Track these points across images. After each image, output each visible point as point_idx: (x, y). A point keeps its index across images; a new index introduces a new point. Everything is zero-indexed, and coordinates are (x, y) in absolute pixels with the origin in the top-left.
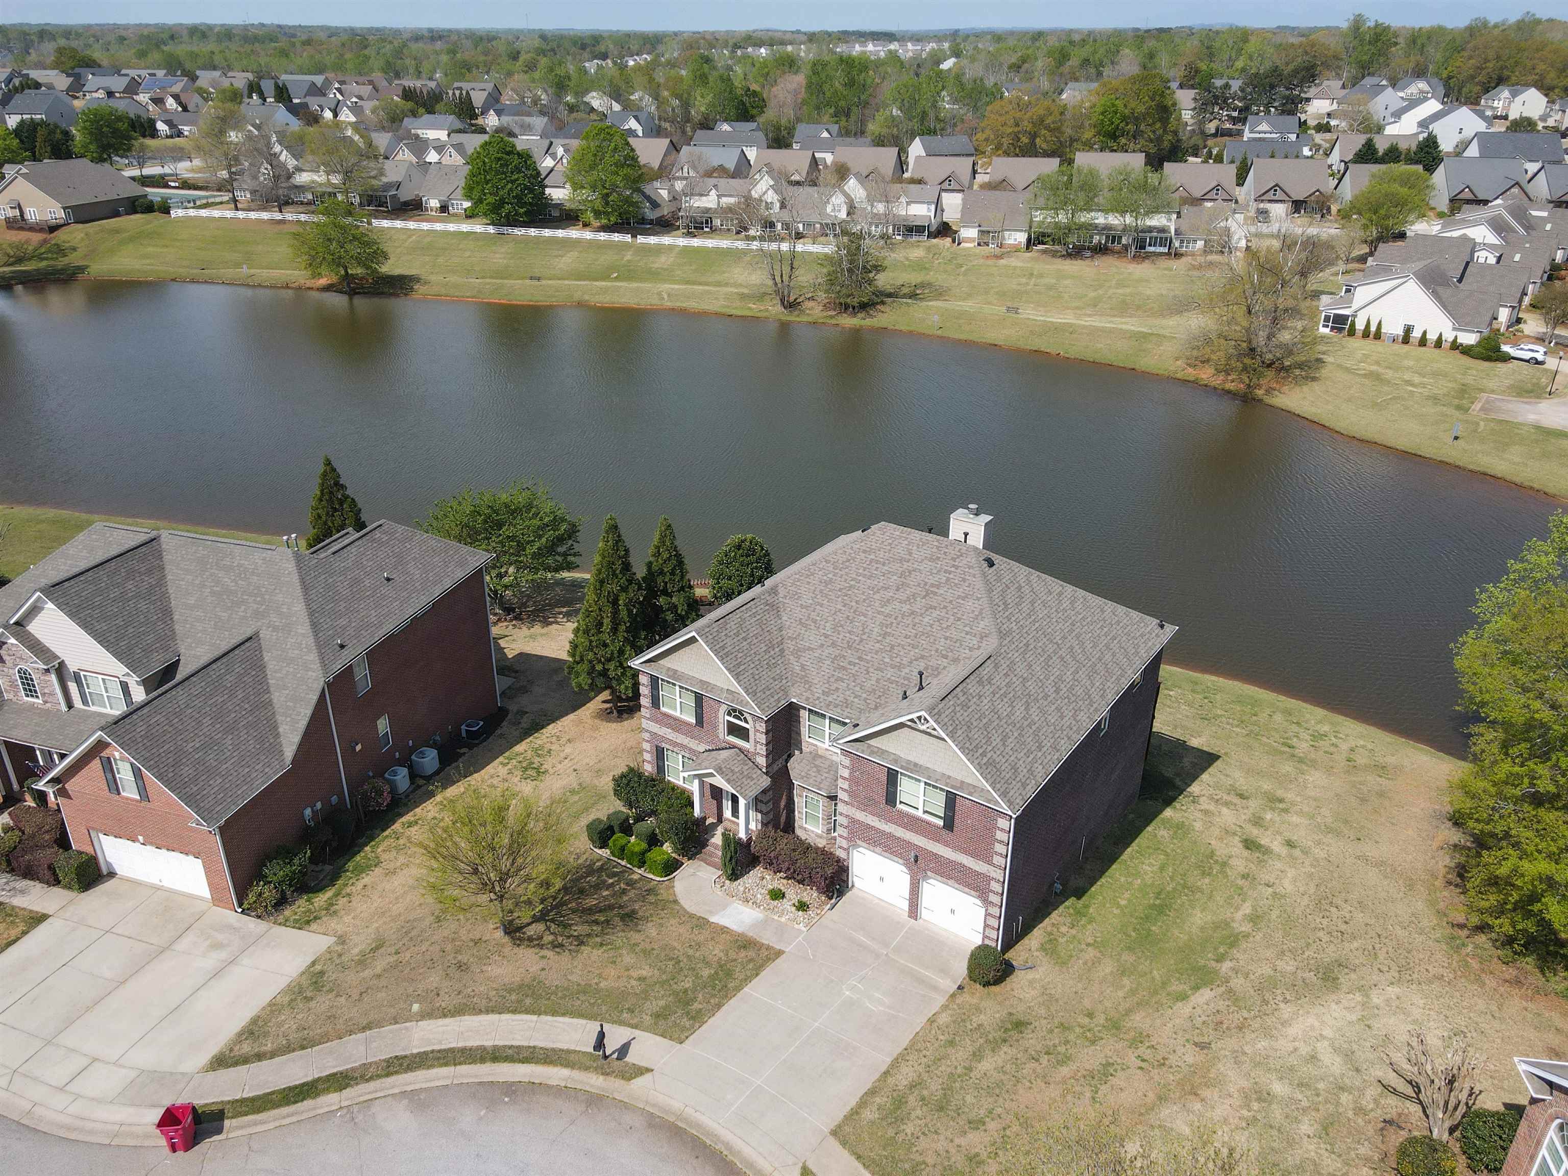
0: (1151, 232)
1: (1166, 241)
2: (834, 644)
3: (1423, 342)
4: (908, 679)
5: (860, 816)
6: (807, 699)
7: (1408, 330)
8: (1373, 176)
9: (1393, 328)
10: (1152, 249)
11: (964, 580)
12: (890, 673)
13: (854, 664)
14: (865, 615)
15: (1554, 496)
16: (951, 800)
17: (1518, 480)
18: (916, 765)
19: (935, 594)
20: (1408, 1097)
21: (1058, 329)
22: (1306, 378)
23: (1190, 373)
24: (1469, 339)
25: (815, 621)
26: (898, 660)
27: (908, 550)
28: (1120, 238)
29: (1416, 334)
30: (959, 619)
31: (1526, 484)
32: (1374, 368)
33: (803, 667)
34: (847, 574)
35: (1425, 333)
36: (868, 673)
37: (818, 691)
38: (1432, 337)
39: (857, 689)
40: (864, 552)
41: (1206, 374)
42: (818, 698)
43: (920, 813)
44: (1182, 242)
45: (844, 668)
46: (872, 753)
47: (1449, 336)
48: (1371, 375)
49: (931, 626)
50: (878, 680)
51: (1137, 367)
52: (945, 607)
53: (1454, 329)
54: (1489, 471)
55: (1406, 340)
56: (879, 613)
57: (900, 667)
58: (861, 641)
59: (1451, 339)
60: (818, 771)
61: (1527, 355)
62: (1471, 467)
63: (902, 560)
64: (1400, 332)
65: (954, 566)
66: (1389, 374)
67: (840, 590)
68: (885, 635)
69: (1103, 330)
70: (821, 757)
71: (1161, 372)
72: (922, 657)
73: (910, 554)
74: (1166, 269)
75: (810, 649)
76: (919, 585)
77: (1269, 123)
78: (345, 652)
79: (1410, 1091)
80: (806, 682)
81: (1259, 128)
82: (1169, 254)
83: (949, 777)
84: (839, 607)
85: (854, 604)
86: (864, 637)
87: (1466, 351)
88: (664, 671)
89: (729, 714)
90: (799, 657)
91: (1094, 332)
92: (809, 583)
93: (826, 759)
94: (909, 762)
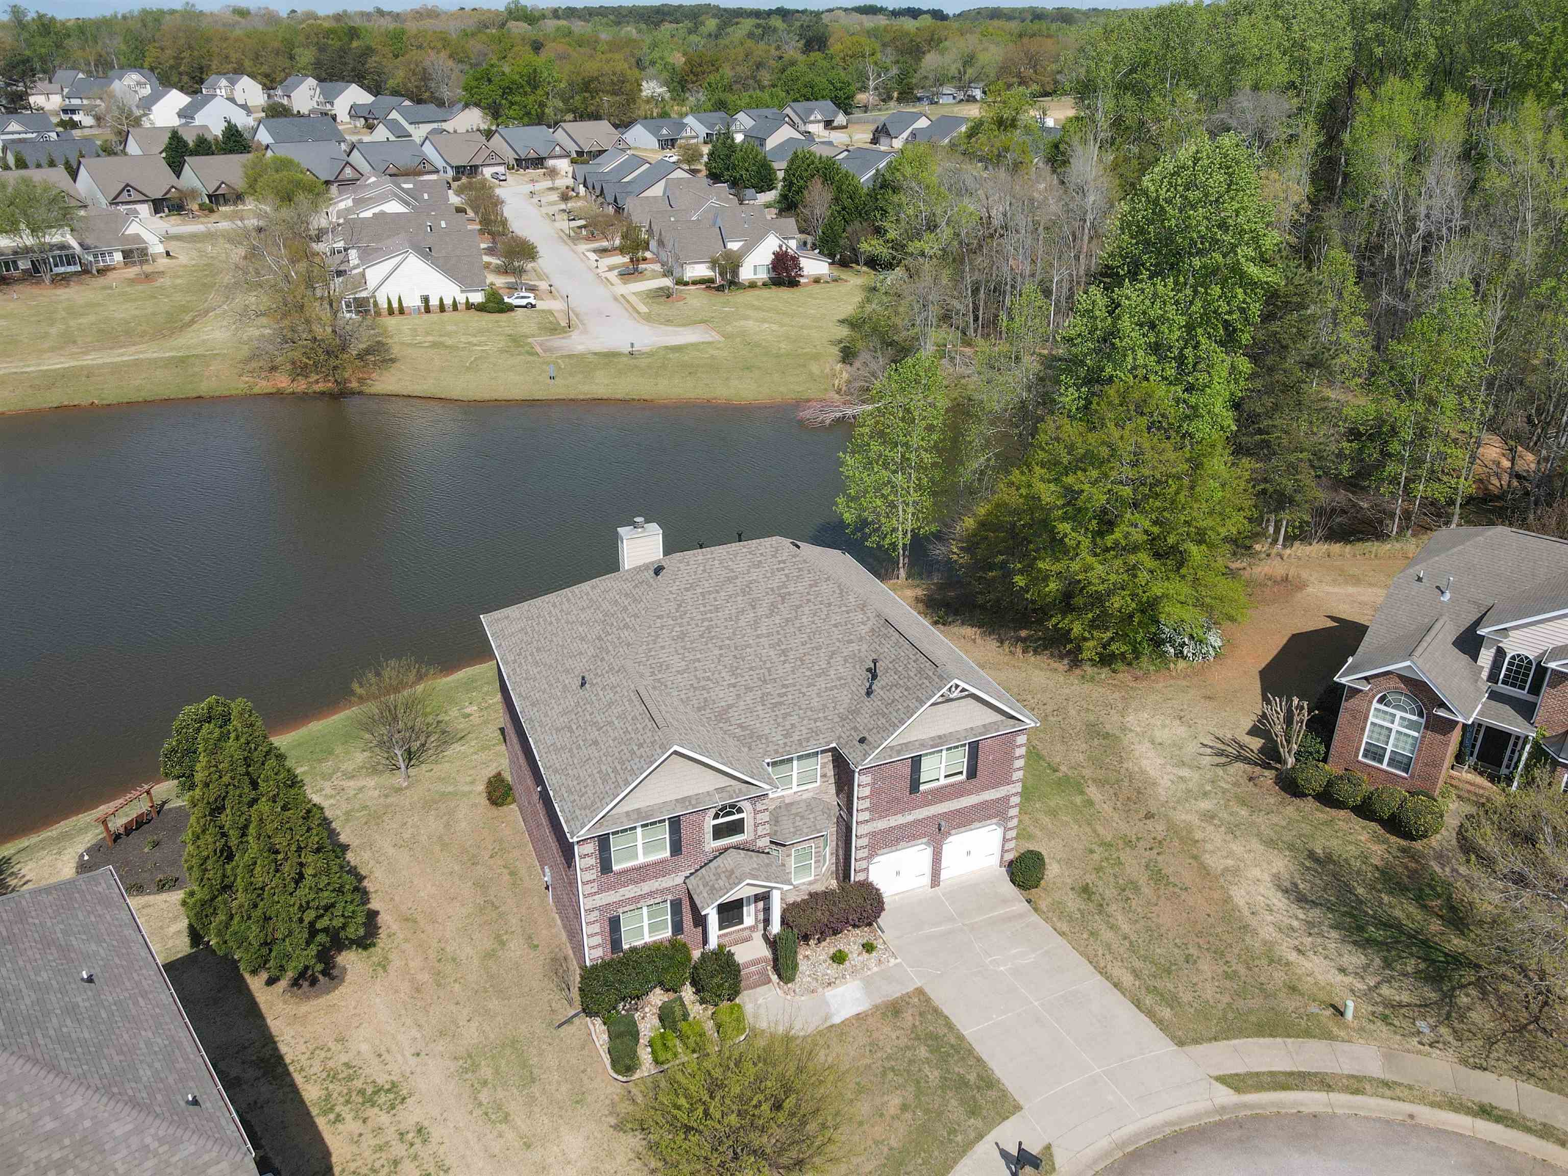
0: (51, 250)
1: (70, 259)
2: (749, 689)
3: (442, 308)
4: (840, 679)
5: (881, 825)
6: (776, 752)
7: (426, 300)
8: (245, 166)
9: (413, 301)
10: (61, 270)
11: (800, 570)
12: (821, 683)
13: (785, 694)
14: (749, 646)
15: (652, 401)
16: (974, 749)
17: (619, 396)
18: (940, 737)
19: (789, 594)
20: (1230, 763)
21: (64, 375)
22: (384, 361)
23: (263, 386)
24: (477, 298)
25: (708, 679)
26: (817, 667)
27: (726, 568)
28: (15, 262)
29: (434, 302)
30: (830, 605)
31: (627, 398)
32: (430, 338)
33: (740, 726)
34: (692, 619)
35: (441, 300)
36: (804, 694)
37: (778, 737)
38: (448, 302)
39: (809, 713)
40: (687, 590)
41: (282, 381)
42: (785, 744)
43: (943, 782)
44: (95, 256)
45: (781, 703)
46: (899, 753)
47: (461, 299)
48: (434, 345)
49: (813, 622)
50: (818, 695)
51: (202, 394)
52: (809, 601)
53: (462, 291)
54: (596, 396)
55: (428, 310)
56: (758, 637)
57: (824, 673)
58: (769, 670)
59: (464, 301)
60: (802, 818)
61: (523, 302)
62: (582, 397)
63: (729, 580)
64: (418, 303)
65: (780, 562)
66: (449, 342)
67: (702, 636)
68: (784, 652)
69: (125, 364)
70: (792, 804)
71: (234, 392)
72: (833, 653)
73: (732, 571)
74: (104, 288)
75: (730, 706)
76: (767, 593)
77: (19, 122)
78: (207, 1105)
79: (1223, 760)
80: (759, 737)
81: (10, 129)
82: (86, 271)
83: (972, 729)
84: (717, 652)
85: (727, 642)
86: (768, 665)
87: (481, 308)
88: (625, 820)
89: (716, 816)
90: (728, 720)
91: (116, 369)
92: (663, 647)
93: (798, 803)
94: (932, 739)
